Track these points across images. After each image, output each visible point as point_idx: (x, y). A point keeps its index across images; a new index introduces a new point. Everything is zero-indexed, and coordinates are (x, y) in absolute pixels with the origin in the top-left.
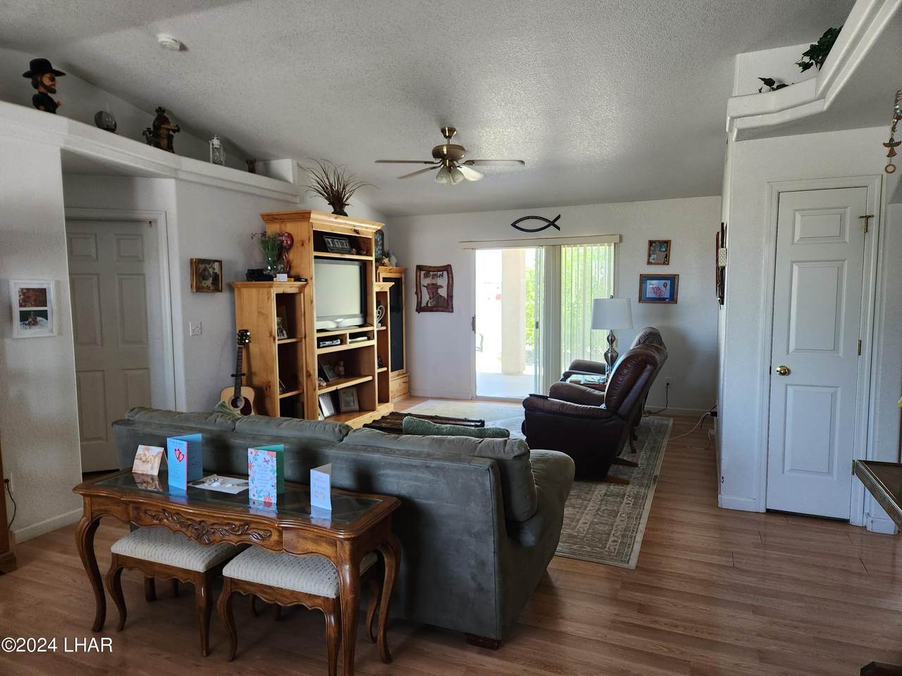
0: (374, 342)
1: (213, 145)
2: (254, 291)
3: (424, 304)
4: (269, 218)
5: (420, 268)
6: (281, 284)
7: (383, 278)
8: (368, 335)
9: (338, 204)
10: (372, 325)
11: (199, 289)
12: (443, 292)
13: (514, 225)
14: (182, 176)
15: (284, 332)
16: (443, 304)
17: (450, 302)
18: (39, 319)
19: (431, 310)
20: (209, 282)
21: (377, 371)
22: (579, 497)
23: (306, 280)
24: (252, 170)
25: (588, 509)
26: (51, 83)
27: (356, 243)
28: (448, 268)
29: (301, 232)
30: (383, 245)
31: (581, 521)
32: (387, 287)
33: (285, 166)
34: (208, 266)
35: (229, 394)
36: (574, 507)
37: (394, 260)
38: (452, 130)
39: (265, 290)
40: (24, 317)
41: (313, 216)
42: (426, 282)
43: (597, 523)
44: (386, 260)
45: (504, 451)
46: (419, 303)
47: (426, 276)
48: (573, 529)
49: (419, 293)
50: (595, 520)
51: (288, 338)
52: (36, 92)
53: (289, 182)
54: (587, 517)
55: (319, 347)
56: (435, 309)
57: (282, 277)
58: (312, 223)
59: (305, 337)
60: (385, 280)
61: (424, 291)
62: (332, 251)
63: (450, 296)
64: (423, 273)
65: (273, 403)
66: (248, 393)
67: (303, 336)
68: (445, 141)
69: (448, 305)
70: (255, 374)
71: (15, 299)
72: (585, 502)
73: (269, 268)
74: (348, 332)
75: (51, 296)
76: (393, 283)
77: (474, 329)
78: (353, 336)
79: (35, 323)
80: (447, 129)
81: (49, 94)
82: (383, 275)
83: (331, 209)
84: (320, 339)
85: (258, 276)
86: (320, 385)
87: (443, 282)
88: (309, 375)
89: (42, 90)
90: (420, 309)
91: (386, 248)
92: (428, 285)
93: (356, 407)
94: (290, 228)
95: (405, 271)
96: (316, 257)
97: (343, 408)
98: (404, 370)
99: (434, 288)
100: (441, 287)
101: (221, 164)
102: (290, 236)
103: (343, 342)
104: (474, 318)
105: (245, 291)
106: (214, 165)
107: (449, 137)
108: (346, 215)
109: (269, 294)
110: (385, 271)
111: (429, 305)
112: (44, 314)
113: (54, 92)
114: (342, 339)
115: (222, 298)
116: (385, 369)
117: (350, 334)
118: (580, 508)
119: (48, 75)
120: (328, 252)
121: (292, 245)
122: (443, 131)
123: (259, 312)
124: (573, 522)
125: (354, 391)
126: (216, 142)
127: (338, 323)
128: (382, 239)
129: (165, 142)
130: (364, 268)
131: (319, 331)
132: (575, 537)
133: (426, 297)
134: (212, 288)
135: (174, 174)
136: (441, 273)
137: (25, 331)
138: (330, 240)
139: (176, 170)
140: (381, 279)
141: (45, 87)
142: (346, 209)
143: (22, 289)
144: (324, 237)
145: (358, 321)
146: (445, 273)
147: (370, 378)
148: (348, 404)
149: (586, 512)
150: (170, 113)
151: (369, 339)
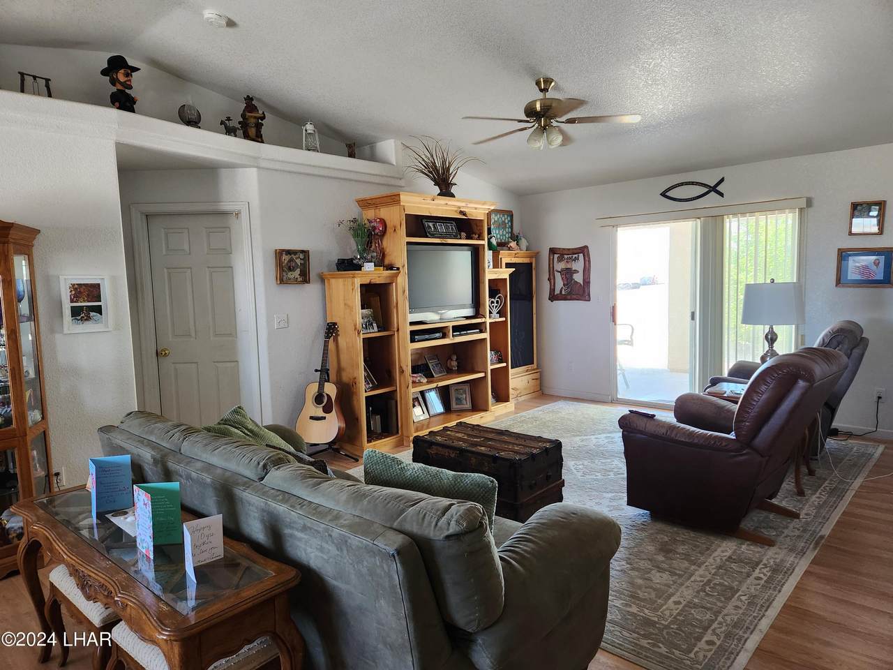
0: (486, 335)
1: (306, 131)
2: (341, 281)
3: (557, 292)
4: (365, 204)
5: (553, 251)
6: (368, 273)
7: (506, 264)
8: (480, 327)
9: (444, 184)
10: (484, 316)
11: (282, 281)
12: (578, 278)
13: (664, 194)
14: (263, 164)
15: (375, 325)
16: (578, 291)
17: (586, 289)
18: (92, 314)
19: (565, 298)
20: (297, 273)
21: (490, 367)
22: (687, 557)
23: (398, 269)
24: (351, 155)
25: (692, 579)
26: (126, 79)
27: (465, 226)
28: (584, 250)
29: (393, 216)
30: (512, 227)
31: (673, 599)
32: (505, 273)
33: (389, 148)
34: (294, 257)
35: (313, 389)
36: (673, 574)
37: (524, 243)
38: (548, 81)
39: (350, 280)
40: (76, 312)
41: (404, 198)
42: (560, 266)
43: (695, 606)
44: (513, 244)
45: (436, 524)
46: (552, 290)
47: (560, 260)
48: (655, 610)
49: (551, 279)
50: (696, 600)
51: (379, 331)
52: (114, 89)
53: (393, 165)
54: (685, 593)
55: (413, 341)
56: (569, 297)
57: (369, 267)
58: (404, 206)
59: (398, 330)
60: (508, 265)
61: (558, 276)
62: (433, 236)
63: (587, 282)
64: (556, 256)
65: (358, 401)
66: (331, 390)
67: (396, 330)
68: (541, 95)
69: (584, 291)
70: (344, 370)
71: (66, 295)
72: (693, 567)
73: (359, 257)
74: (450, 325)
75: (106, 292)
76: (514, 269)
77: (614, 320)
78: (456, 329)
79: (88, 318)
80: (542, 81)
81: (127, 91)
82: (505, 260)
83: (437, 190)
84: (413, 333)
85: (347, 265)
86: (414, 382)
87: (578, 266)
88: (402, 372)
89: (120, 87)
90: (553, 297)
91: (516, 230)
92: (562, 270)
93: (468, 405)
94: (384, 213)
95: (536, 255)
96: (408, 243)
97: (454, 406)
98: (535, 366)
99: (568, 273)
100: (576, 272)
101: (315, 150)
102: (383, 222)
103: (444, 336)
104: (614, 308)
105: (333, 281)
106: (307, 152)
107: (544, 90)
108: (453, 196)
109: (353, 284)
110: (509, 255)
111: (563, 293)
112: (98, 310)
113: (130, 87)
114: (442, 332)
115: (312, 289)
116: (504, 365)
117: (453, 327)
118: (680, 576)
119: (122, 71)
120: (427, 237)
121: (384, 232)
122: (538, 83)
123: (345, 304)
124: (659, 599)
125: (467, 388)
126: (310, 128)
127: (441, 314)
128: (512, 221)
129: (252, 131)
130: (476, 253)
131: (412, 324)
132: (653, 624)
133: (559, 283)
134: (300, 279)
135: (255, 162)
136: (576, 256)
137: (77, 326)
138: (431, 224)
139: (256, 158)
140: (504, 265)
141: (121, 83)
142: (454, 189)
143: (73, 285)
144: (424, 221)
145: (469, 312)
146: (581, 255)
147: (482, 375)
148: (459, 401)
149: (688, 584)
150: (259, 100)
151: (481, 332)
